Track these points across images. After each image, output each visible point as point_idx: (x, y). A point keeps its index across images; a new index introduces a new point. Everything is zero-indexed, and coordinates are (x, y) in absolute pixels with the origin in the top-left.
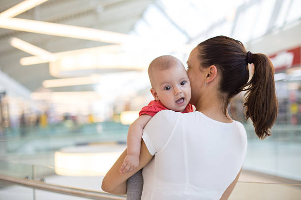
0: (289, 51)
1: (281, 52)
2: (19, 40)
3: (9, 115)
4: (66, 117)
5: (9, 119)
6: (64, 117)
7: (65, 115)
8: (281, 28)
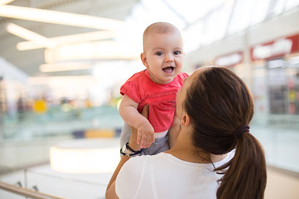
0: (289, 38)
1: (280, 38)
2: (15, 25)
3: (6, 99)
4: (64, 101)
5: (6, 102)
6: (62, 101)
7: (63, 99)
8: (280, 15)
